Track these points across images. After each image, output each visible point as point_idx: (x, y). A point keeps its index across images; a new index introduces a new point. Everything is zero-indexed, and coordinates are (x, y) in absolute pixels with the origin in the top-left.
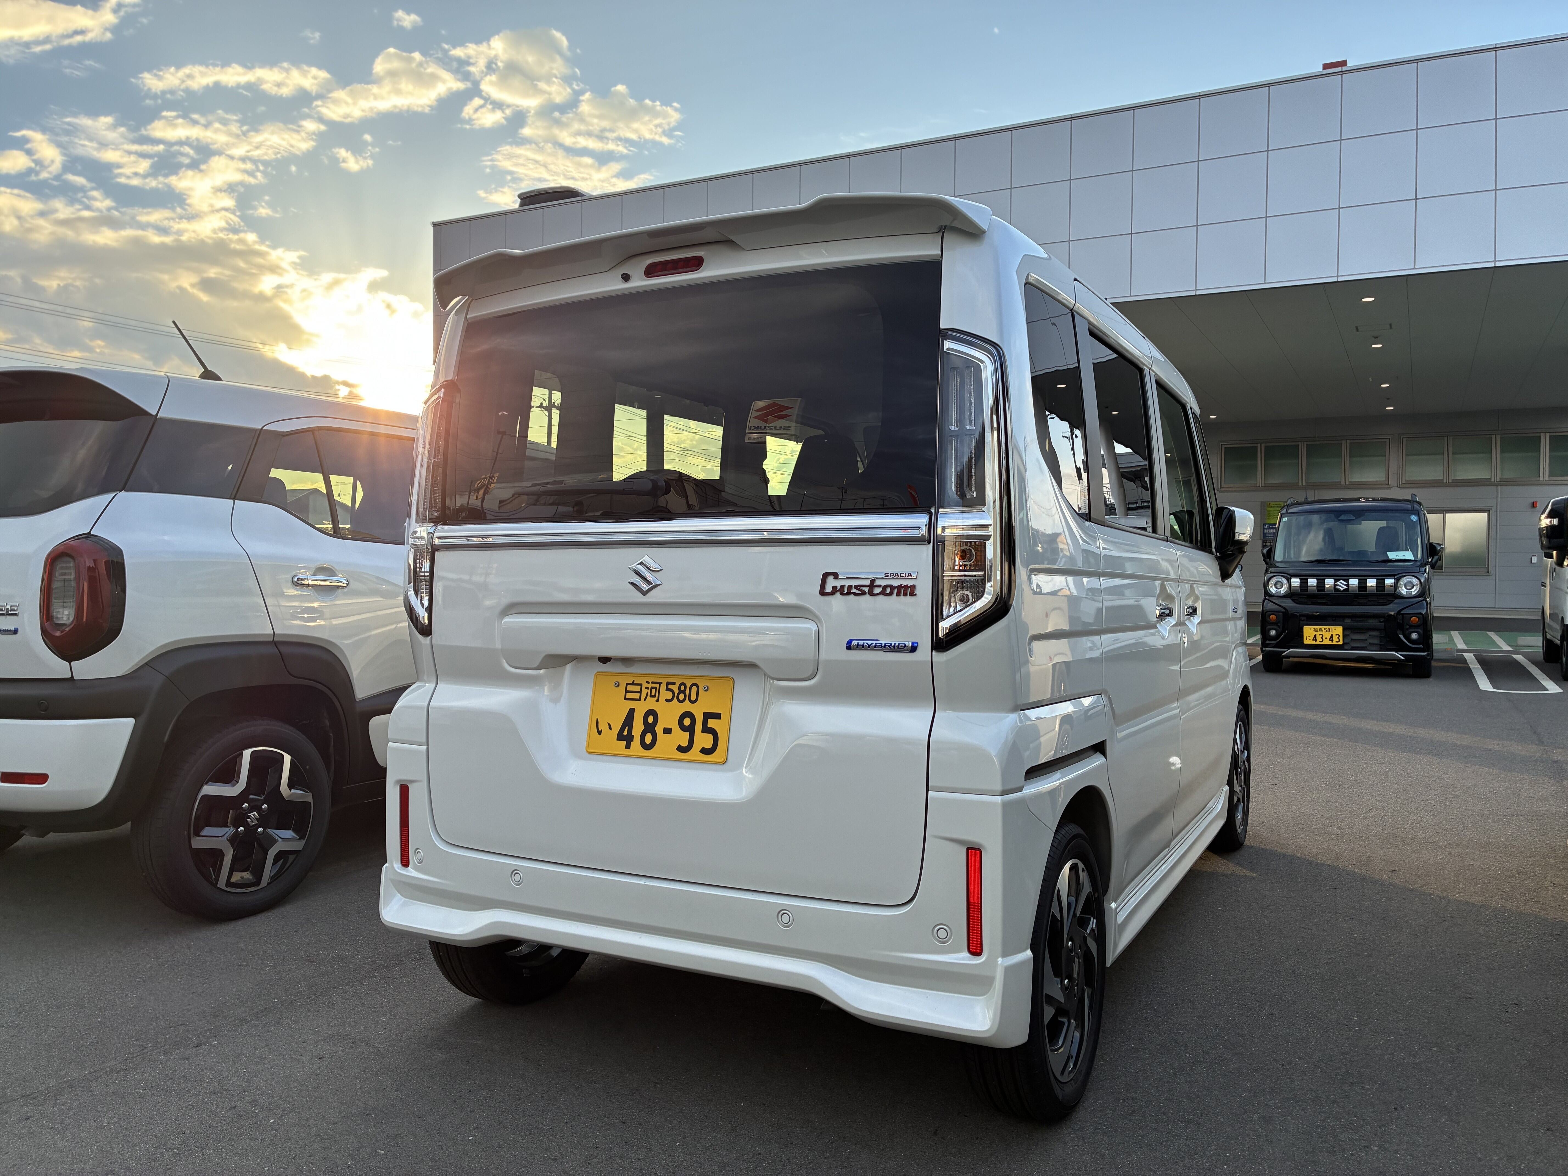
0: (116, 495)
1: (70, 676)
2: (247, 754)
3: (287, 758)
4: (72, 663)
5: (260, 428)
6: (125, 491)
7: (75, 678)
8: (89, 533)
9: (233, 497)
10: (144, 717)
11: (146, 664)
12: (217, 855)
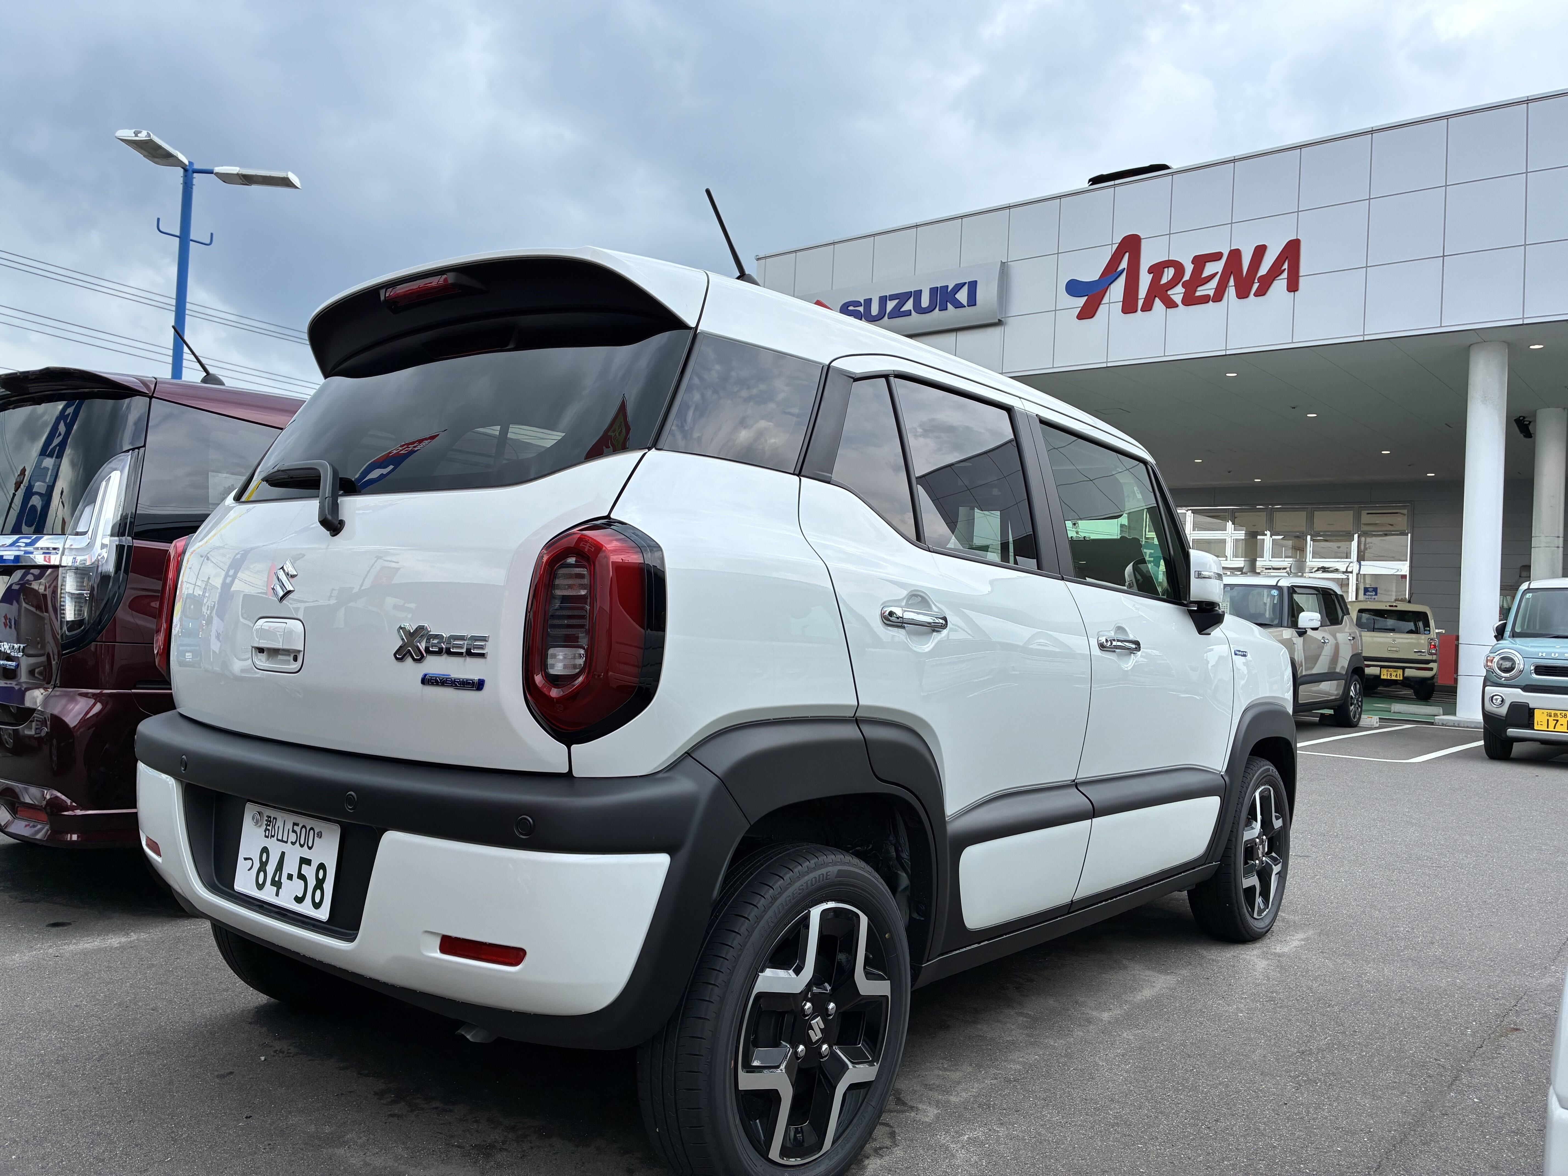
0: (645, 454)
1: (566, 770)
2: (816, 913)
3: (864, 920)
4: (574, 747)
5: (827, 363)
6: (657, 449)
7: (576, 773)
8: (608, 517)
9: (797, 472)
10: (684, 853)
11: (688, 754)
12: (771, 1097)
